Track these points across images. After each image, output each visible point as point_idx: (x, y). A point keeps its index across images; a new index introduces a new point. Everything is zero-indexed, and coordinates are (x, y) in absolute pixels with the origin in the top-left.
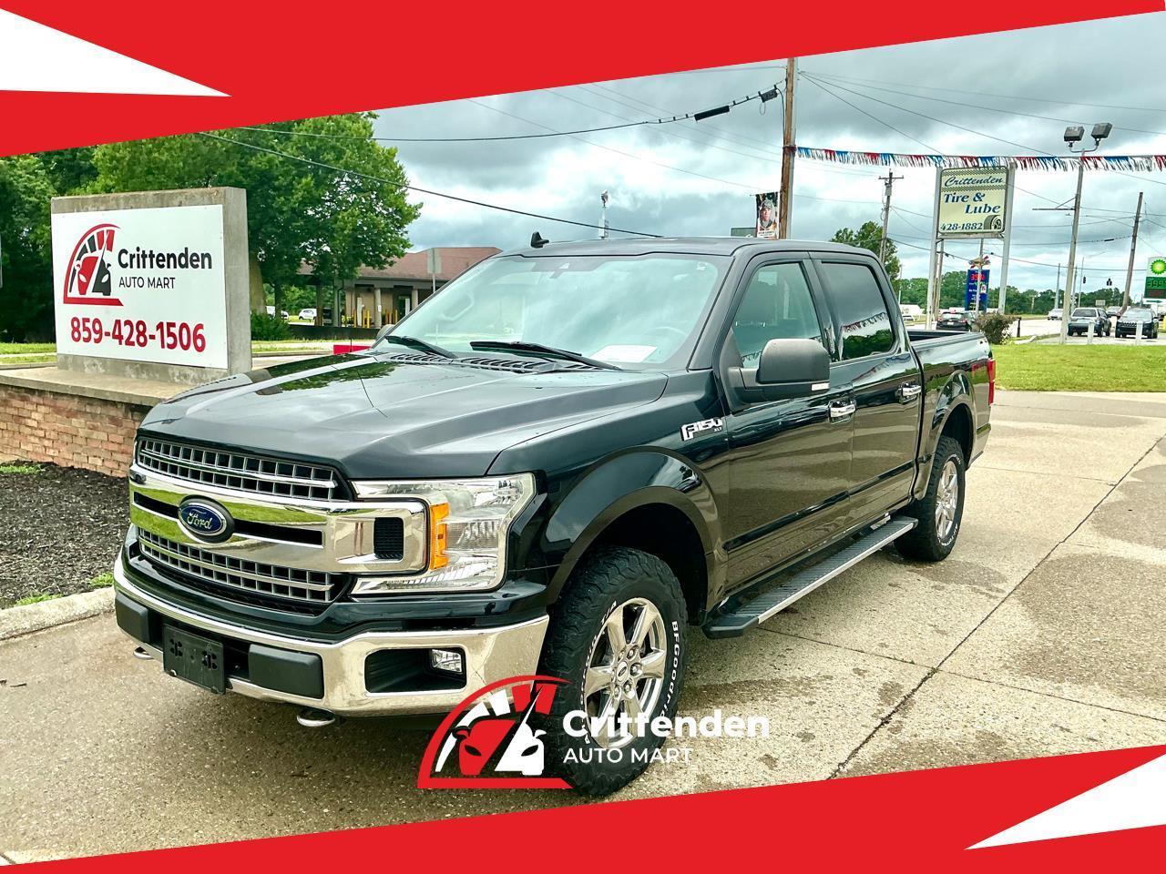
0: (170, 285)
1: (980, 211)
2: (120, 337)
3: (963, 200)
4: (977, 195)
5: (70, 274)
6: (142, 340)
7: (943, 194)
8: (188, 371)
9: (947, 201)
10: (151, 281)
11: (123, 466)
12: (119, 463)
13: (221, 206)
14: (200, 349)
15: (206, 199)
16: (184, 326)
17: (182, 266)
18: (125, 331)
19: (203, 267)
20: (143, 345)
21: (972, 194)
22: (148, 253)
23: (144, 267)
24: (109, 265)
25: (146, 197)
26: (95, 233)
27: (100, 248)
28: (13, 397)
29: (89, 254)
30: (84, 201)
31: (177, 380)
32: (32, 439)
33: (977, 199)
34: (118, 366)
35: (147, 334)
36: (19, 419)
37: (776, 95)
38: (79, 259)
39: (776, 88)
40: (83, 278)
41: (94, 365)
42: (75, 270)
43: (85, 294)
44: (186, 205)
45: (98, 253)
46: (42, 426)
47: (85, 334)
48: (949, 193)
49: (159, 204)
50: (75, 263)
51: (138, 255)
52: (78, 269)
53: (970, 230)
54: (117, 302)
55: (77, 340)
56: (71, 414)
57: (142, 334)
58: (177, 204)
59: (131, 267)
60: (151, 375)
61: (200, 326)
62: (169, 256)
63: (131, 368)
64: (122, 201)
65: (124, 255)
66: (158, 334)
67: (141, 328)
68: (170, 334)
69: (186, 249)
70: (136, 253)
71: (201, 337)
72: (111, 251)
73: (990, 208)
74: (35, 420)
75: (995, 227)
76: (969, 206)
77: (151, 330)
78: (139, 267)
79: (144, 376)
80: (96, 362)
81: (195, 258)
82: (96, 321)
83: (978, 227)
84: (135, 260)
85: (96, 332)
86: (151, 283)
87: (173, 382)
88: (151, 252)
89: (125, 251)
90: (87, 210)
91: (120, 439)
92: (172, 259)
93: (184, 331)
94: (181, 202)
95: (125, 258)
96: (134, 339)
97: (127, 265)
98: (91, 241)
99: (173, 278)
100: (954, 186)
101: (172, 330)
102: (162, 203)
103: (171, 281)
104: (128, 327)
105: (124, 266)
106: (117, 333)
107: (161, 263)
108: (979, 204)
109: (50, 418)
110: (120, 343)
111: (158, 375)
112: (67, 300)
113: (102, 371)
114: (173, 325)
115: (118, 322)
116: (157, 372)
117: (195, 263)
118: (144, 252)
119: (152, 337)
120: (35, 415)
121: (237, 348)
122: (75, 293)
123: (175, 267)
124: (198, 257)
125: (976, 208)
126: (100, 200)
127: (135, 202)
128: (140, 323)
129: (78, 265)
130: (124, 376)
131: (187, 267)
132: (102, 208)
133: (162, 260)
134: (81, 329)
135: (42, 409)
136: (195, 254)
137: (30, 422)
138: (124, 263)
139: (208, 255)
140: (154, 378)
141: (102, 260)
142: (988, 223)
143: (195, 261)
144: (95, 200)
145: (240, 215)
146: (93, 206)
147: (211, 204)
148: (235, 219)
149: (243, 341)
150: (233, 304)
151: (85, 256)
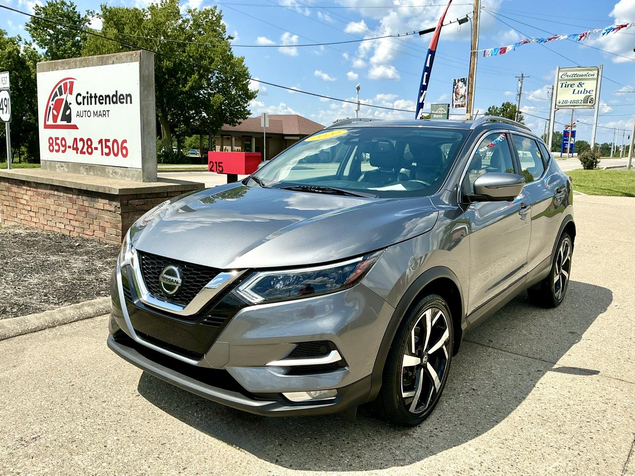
0: (107, 115)
1: (581, 93)
2: (77, 149)
3: (571, 86)
4: (579, 83)
5: (48, 110)
6: (90, 150)
7: (559, 83)
8: (117, 170)
9: (562, 87)
10: (95, 113)
11: (76, 229)
12: (74, 227)
13: (138, 63)
14: (125, 156)
15: (129, 58)
16: (115, 141)
17: (114, 103)
18: (80, 145)
19: (127, 103)
20: (90, 153)
21: (577, 83)
22: (93, 95)
23: (91, 104)
24: (70, 104)
25: (93, 60)
26: (62, 84)
27: (65, 93)
28: (13, 185)
29: (59, 97)
30: (56, 64)
31: (111, 176)
32: (24, 212)
33: (579, 86)
34: (76, 167)
35: (93, 147)
36: (16, 199)
37: (467, 21)
38: (53, 100)
39: (467, 17)
40: (55, 113)
41: (62, 166)
42: (50, 107)
43: (56, 122)
44: (116, 63)
45: (64, 96)
46: (29, 204)
47: (56, 148)
48: (563, 82)
49: (100, 63)
50: (51, 103)
51: (88, 96)
52: (52, 107)
53: (575, 104)
54: (75, 127)
55: (52, 151)
56: (46, 196)
57: (90, 146)
58: (111, 62)
59: (84, 104)
60: (95, 172)
61: (125, 141)
62: (106, 96)
63: (83, 168)
64: (78, 63)
65: (79, 97)
66: (99, 147)
67: (89, 143)
68: (107, 147)
69: (117, 92)
70: (86, 95)
71: (126, 148)
72: (72, 94)
73: (587, 91)
74: (25, 200)
75: (590, 102)
76: (574, 90)
77: (95, 144)
78: (88, 104)
79: (91, 173)
80: (63, 164)
81: (122, 97)
82: (63, 139)
83: (579, 102)
84: (86, 100)
85: (63, 146)
86: (95, 114)
87: (109, 177)
88: (95, 94)
89: (80, 95)
90: (58, 69)
91: (74, 212)
92: (108, 99)
93: (115, 144)
94: (113, 61)
95: (80, 99)
96: (85, 150)
97: (81, 103)
98: (60, 89)
99: (108, 111)
100: (566, 78)
101: (108, 144)
102: (102, 63)
103: (107, 112)
104: (82, 142)
105: (79, 104)
106: (75, 146)
107: (101, 101)
108: (580, 89)
109: (34, 199)
110: (77, 153)
111: (99, 173)
112: (46, 127)
113: (66, 170)
114: (108, 141)
115: (75, 139)
116: (99, 170)
117: (122, 101)
118: (91, 94)
119: (96, 149)
120: (25, 197)
121: (147, 155)
122: (50, 122)
123: (110, 103)
124: (123, 96)
125: (579, 91)
126: (65, 62)
127: (86, 63)
128: (89, 139)
129: (52, 104)
130: (79, 173)
131: (117, 103)
132: (67, 68)
133: (101, 99)
134: (54, 144)
135: (29, 193)
136: (122, 95)
137: (25, 202)
138: (79, 102)
139: (130, 95)
140: (97, 175)
141: (66, 100)
142: (586, 100)
143: (122, 99)
144: (63, 63)
145: (150, 69)
146: (62, 67)
147: (132, 62)
148: (147, 72)
149: (152, 151)
150: (145, 127)
151: (56, 98)
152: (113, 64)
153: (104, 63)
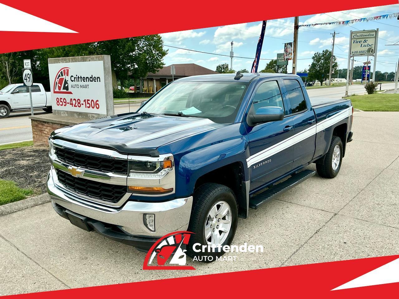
0: (87, 87)
1: (366, 46)
2: (72, 104)
3: (359, 42)
4: (365, 40)
5: (55, 84)
6: (79, 105)
7: (352, 40)
8: (94, 115)
9: (354, 43)
10: (81, 86)
13: (103, 61)
14: (98, 108)
15: (98, 58)
16: (92, 100)
17: (91, 81)
19: (98, 81)
20: (80, 107)
21: (363, 40)
23: (79, 81)
24: (68, 81)
25: (78, 58)
26: (62, 70)
27: (64, 75)
28: (39, 124)
29: (61, 77)
30: (59, 60)
31: (91, 118)
32: (46, 137)
33: (365, 42)
34: (72, 114)
35: (81, 103)
36: (41, 131)
38: (58, 79)
40: (59, 85)
41: (64, 113)
42: (57, 82)
43: (60, 90)
44: (91, 61)
45: (64, 77)
46: (49, 133)
47: (61, 103)
48: (355, 40)
49: (83, 61)
52: (58, 82)
53: (362, 53)
54: (71, 93)
55: (58, 105)
57: (79, 103)
59: (75, 81)
61: (97, 101)
62: (87, 78)
63: (76, 114)
64: (71, 60)
65: (72, 77)
66: (84, 103)
67: (79, 101)
68: (88, 103)
69: (92, 75)
70: (76, 77)
71: (98, 104)
72: (68, 76)
73: (369, 45)
74: (46, 131)
75: (371, 52)
76: (362, 45)
77: (82, 102)
78: (77, 81)
79: (81, 117)
80: (65, 112)
81: (95, 78)
82: (64, 99)
83: (365, 52)
84: (76, 79)
85: (64, 103)
86: (81, 87)
88: (81, 76)
90: (60, 63)
92: (88, 79)
93: (92, 102)
95: (73, 79)
96: (77, 105)
98: (62, 73)
100: (357, 37)
102: (84, 60)
103: (87, 86)
104: (75, 101)
105: (72, 81)
107: (84, 80)
108: (365, 44)
110: (72, 106)
111: (85, 117)
112: (55, 92)
113: (67, 115)
114: (89, 100)
115: (71, 99)
116: (85, 115)
117: (95, 80)
118: (78, 76)
119: (82, 104)
121: (109, 108)
122: (57, 90)
123: (89, 81)
126: (64, 59)
127: (75, 60)
128: (78, 99)
129: (58, 81)
130: (74, 117)
131: (93, 81)
132: (65, 62)
135: (49, 128)
136: (95, 77)
137: (46, 133)
139: (99, 78)
140: (83, 118)
141: (65, 79)
142: (369, 51)
143: (95, 79)
144: (62, 59)
145: (109, 64)
146: (61, 61)
147: (99, 60)
148: (107, 66)
149: (111, 106)
150: (108, 93)
151: (60, 78)
152: (89, 61)
153: (85, 60)
